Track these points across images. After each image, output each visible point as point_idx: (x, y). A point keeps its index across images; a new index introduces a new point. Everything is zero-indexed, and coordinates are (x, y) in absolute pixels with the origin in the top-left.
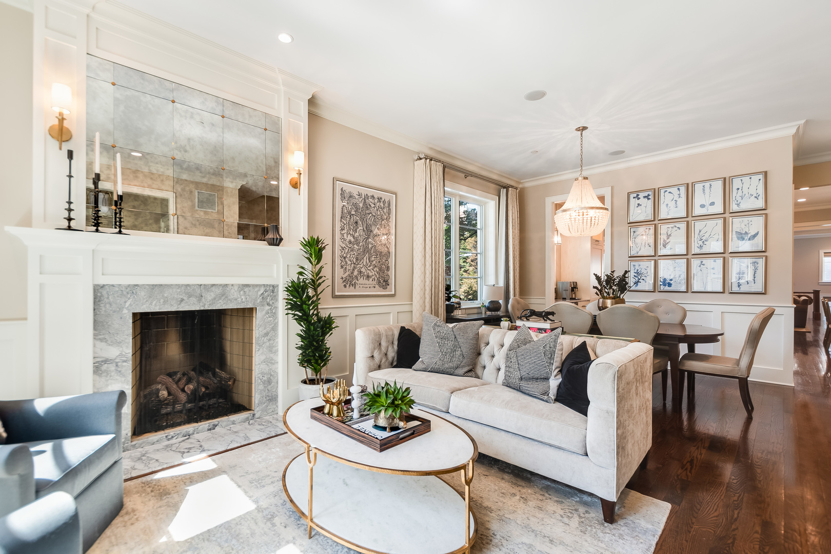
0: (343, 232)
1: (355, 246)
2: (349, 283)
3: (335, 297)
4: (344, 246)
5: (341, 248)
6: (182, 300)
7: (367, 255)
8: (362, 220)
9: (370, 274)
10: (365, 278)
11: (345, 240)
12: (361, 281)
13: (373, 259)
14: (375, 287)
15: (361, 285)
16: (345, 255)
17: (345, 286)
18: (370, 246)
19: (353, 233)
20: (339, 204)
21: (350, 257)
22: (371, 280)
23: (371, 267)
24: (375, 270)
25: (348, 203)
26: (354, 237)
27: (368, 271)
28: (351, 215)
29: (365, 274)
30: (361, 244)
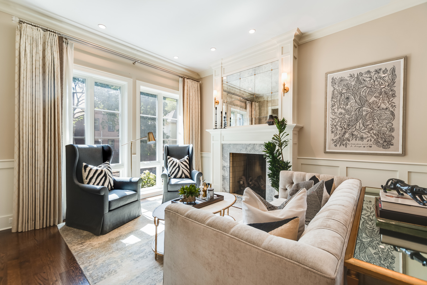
0: (334, 108)
1: (346, 116)
2: (340, 143)
3: (326, 152)
4: (334, 117)
5: (331, 119)
6: (241, 149)
7: (360, 121)
8: (354, 94)
9: (365, 136)
10: (358, 139)
11: (335, 113)
12: (354, 142)
13: (368, 123)
14: (371, 147)
15: (352, 145)
16: (335, 124)
17: (336, 146)
18: (364, 113)
19: (344, 107)
20: (330, 89)
21: (341, 124)
22: (365, 141)
23: (367, 130)
24: (371, 132)
25: (338, 86)
26: (345, 109)
27: (361, 134)
28: (341, 94)
29: (359, 136)
30: (353, 113)
